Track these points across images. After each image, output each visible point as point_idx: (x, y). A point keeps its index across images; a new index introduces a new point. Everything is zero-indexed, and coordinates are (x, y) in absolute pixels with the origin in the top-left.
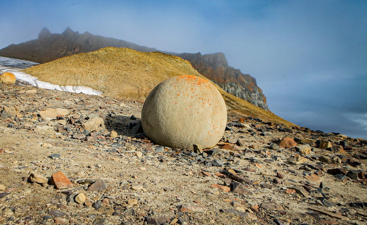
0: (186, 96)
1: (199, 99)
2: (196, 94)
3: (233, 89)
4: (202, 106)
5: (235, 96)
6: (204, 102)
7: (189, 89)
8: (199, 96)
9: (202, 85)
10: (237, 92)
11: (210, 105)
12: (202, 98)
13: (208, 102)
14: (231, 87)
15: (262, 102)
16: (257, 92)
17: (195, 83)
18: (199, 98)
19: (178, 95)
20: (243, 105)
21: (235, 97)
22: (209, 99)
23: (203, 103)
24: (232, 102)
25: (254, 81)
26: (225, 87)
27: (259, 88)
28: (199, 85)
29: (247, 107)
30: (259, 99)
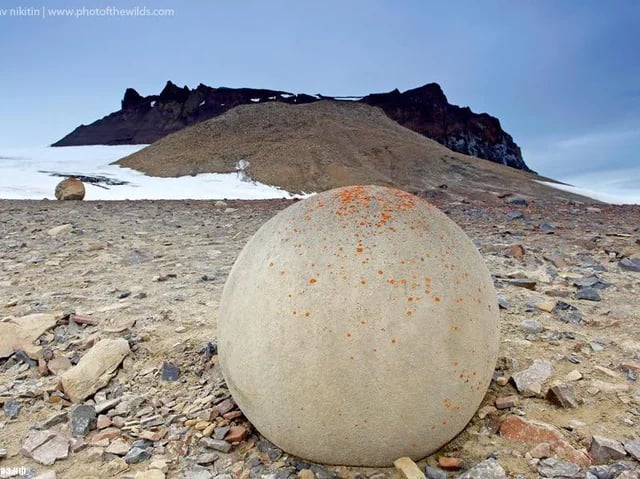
0: (340, 282)
1: (392, 285)
2: (377, 268)
3: (461, 142)
4: (409, 313)
5: (468, 154)
6: (411, 293)
7: (351, 250)
8: (390, 275)
9: (394, 225)
10: (469, 147)
11: (437, 299)
12: (404, 282)
13: (427, 292)
14: (458, 140)
15: (513, 157)
16: (504, 142)
17: (369, 219)
18: (392, 282)
19: (313, 281)
20: (483, 168)
21: (467, 156)
22: (427, 280)
23: (410, 299)
24: (464, 166)
25: (495, 122)
26: (447, 141)
27: (506, 134)
28: (383, 227)
29: (490, 171)
30: (509, 152)
